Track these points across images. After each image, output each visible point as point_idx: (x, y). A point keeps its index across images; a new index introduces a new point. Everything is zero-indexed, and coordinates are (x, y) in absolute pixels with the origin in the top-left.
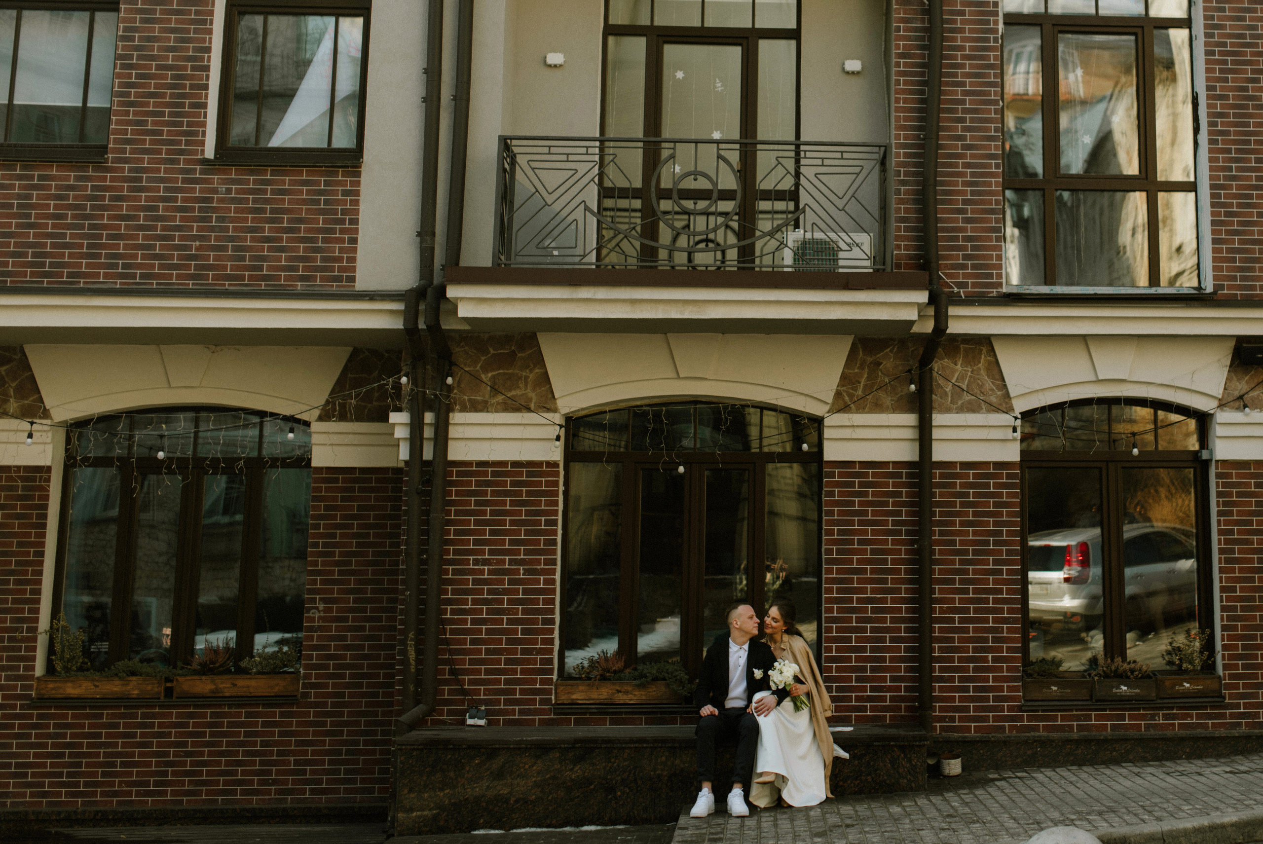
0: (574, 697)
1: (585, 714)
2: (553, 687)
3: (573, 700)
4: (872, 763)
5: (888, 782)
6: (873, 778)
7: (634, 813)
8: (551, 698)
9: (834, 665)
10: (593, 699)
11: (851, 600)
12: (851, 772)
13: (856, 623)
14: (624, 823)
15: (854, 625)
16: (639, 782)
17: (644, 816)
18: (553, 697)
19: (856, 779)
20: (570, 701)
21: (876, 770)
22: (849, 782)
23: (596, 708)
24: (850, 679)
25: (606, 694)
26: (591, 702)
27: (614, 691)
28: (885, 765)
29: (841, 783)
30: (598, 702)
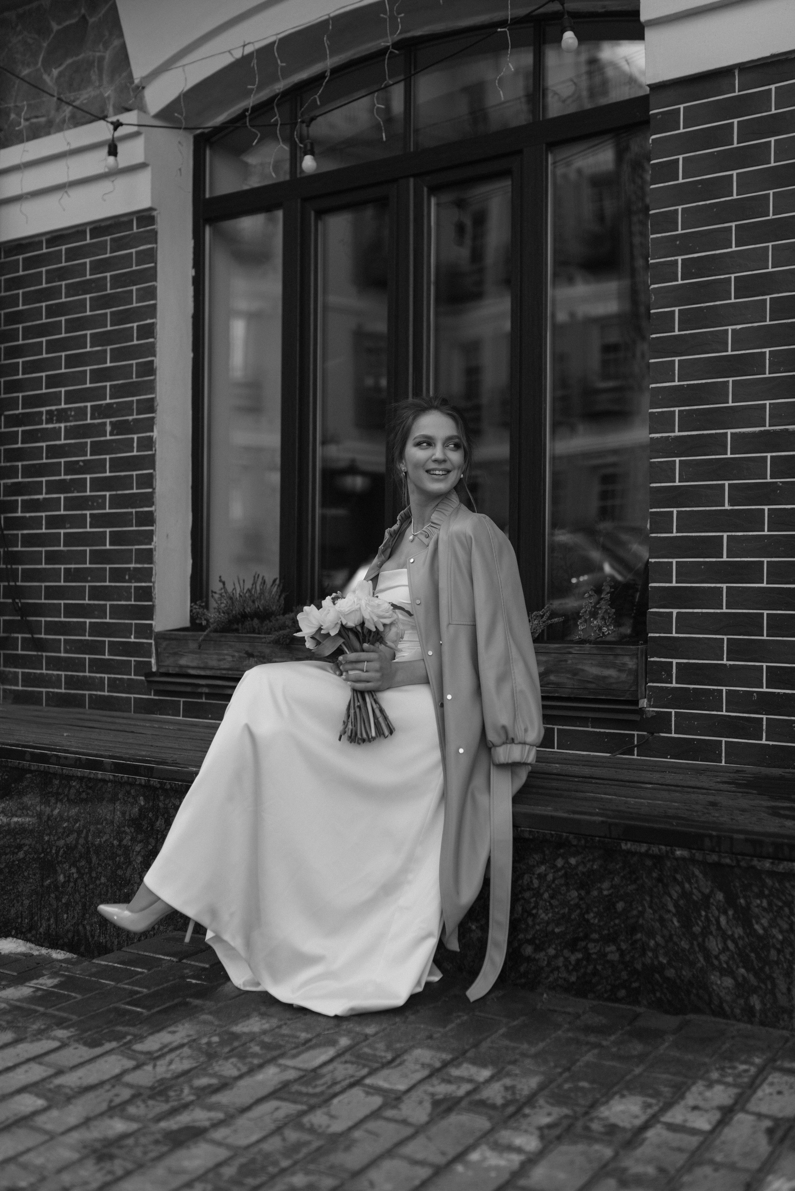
0: (183, 662)
1: (199, 695)
2: (152, 641)
3: (181, 667)
4: (620, 906)
5: (670, 973)
6: (622, 953)
7: (84, 927)
8: (150, 663)
9: (675, 611)
10: (211, 669)
11: (718, 443)
13: (731, 503)
14: (70, 947)
15: (727, 507)
18: (153, 661)
19: (573, 945)
20: (177, 670)
21: (633, 929)
22: (552, 952)
23: (208, 686)
24: (714, 648)
25: (229, 658)
26: (208, 673)
27: (242, 655)
28: (662, 920)
29: (528, 950)
30: (218, 673)
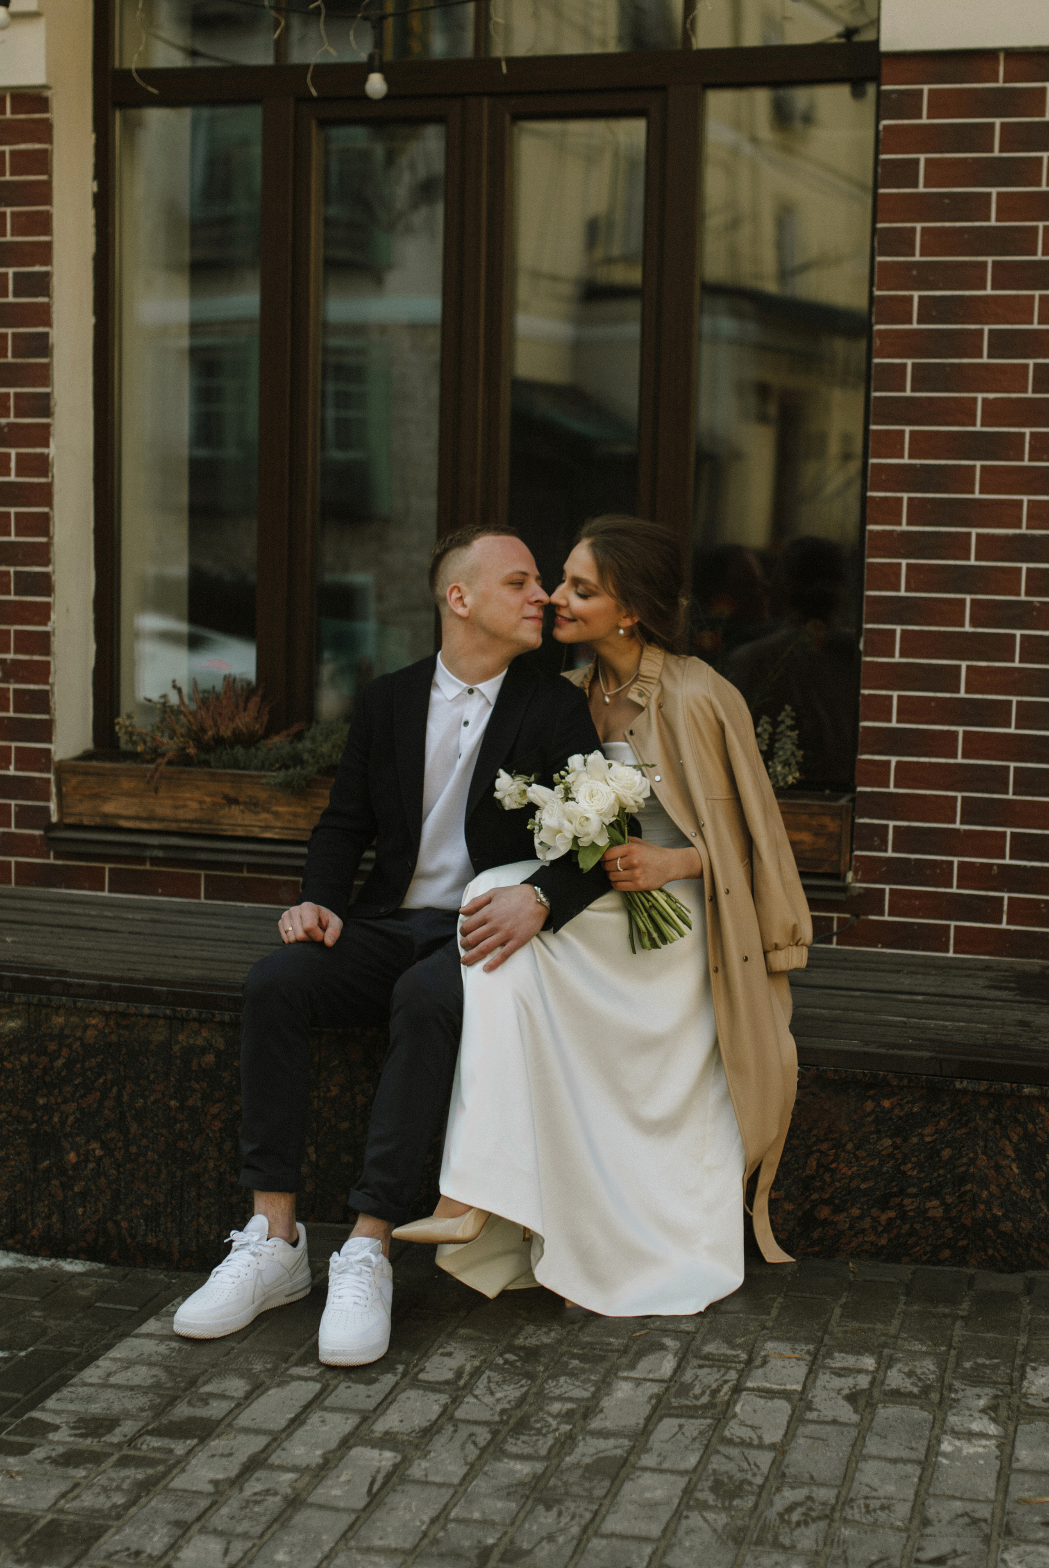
0: (109, 808)
1: (141, 860)
2: (51, 776)
3: (105, 816)
5: (1006, 1226)
6: (947, 1208)
7: (117, 1223)
8: (47, 809)
9: (894, 760)
10: (162, 820)
11: (959, 546)
12: (865, 1179)
13: (973, 624)
14: (90, 1254)
15: (968, 628)
16: (134, 1128)
17: (151, 1239)
18: (53, 806)
19: (884, 1203)
20: (98, 821)
21: (963, 1179)
22: (856, 1212)
23: (161, 847)
24: (945, 809)
25: (195, 805)
26: (155, 826)
27: (219, 800)
28: (998, 1168)
30: (174, 826)
